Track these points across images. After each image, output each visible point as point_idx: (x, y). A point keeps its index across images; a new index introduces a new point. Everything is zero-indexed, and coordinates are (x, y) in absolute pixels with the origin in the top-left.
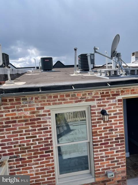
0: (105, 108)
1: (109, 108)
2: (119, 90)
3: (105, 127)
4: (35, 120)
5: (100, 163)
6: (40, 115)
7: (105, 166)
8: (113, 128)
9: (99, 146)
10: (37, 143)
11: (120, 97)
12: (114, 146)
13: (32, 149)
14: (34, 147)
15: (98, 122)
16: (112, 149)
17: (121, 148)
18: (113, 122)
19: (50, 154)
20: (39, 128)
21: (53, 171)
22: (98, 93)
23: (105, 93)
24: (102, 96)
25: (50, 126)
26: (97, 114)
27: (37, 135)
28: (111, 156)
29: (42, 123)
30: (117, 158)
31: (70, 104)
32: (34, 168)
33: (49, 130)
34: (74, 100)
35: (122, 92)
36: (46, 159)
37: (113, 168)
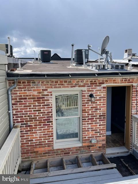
0: (92, 92)
1: (96, 93)
2: (104, 80)
3: (92, 107)
4: (40, 98)
5: (86, 132)
6: (44, 95)
7: (90, 135)
8: (98, 108)
9: (87, 120)
10: (42, 115)
11: (105, 85)
12: (98, 121)
13: (37, 119)
14: (39, 118)
15: (87, 103)
16: (96, 123)
17: (103, 123)
18: (98, 103)
19: (51, 123)
20: (43, 104)
21: (52, 136)
22: (88, 81)
23: (93, 81)
24: (91, 84)
25: (52, 104)
26: (86, 97)
27: (42, 110)
28: (95, 128)
29: (46, 101)
30: (99, 130)
31: (67, 88)
32: (39, 133)
33: (50, 106)
34: (70, 86)
35: (106, 81)
36: (47, 127)
37: (96, 137)
